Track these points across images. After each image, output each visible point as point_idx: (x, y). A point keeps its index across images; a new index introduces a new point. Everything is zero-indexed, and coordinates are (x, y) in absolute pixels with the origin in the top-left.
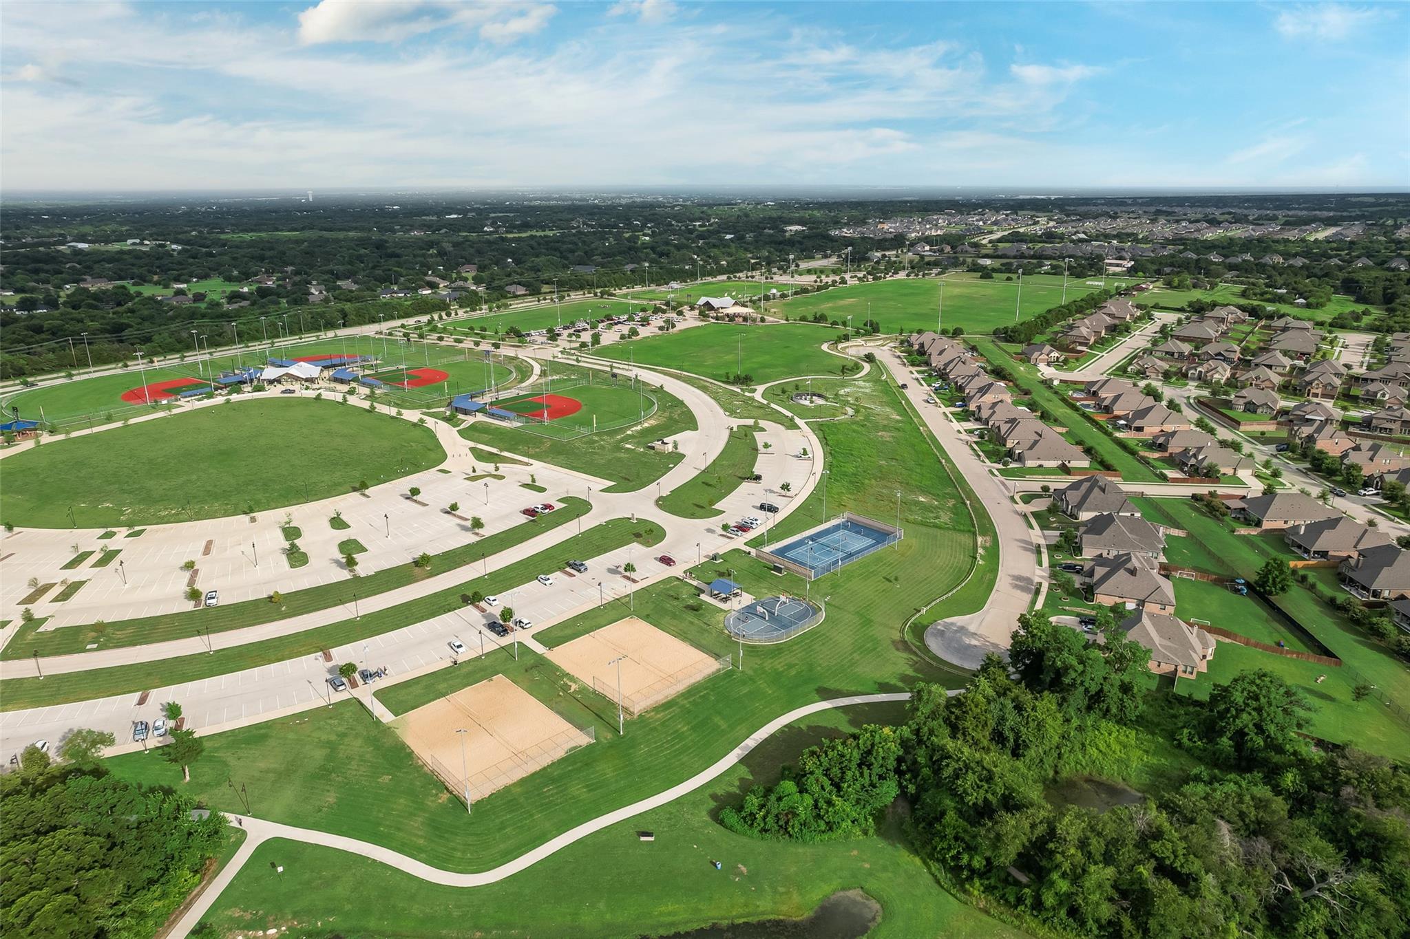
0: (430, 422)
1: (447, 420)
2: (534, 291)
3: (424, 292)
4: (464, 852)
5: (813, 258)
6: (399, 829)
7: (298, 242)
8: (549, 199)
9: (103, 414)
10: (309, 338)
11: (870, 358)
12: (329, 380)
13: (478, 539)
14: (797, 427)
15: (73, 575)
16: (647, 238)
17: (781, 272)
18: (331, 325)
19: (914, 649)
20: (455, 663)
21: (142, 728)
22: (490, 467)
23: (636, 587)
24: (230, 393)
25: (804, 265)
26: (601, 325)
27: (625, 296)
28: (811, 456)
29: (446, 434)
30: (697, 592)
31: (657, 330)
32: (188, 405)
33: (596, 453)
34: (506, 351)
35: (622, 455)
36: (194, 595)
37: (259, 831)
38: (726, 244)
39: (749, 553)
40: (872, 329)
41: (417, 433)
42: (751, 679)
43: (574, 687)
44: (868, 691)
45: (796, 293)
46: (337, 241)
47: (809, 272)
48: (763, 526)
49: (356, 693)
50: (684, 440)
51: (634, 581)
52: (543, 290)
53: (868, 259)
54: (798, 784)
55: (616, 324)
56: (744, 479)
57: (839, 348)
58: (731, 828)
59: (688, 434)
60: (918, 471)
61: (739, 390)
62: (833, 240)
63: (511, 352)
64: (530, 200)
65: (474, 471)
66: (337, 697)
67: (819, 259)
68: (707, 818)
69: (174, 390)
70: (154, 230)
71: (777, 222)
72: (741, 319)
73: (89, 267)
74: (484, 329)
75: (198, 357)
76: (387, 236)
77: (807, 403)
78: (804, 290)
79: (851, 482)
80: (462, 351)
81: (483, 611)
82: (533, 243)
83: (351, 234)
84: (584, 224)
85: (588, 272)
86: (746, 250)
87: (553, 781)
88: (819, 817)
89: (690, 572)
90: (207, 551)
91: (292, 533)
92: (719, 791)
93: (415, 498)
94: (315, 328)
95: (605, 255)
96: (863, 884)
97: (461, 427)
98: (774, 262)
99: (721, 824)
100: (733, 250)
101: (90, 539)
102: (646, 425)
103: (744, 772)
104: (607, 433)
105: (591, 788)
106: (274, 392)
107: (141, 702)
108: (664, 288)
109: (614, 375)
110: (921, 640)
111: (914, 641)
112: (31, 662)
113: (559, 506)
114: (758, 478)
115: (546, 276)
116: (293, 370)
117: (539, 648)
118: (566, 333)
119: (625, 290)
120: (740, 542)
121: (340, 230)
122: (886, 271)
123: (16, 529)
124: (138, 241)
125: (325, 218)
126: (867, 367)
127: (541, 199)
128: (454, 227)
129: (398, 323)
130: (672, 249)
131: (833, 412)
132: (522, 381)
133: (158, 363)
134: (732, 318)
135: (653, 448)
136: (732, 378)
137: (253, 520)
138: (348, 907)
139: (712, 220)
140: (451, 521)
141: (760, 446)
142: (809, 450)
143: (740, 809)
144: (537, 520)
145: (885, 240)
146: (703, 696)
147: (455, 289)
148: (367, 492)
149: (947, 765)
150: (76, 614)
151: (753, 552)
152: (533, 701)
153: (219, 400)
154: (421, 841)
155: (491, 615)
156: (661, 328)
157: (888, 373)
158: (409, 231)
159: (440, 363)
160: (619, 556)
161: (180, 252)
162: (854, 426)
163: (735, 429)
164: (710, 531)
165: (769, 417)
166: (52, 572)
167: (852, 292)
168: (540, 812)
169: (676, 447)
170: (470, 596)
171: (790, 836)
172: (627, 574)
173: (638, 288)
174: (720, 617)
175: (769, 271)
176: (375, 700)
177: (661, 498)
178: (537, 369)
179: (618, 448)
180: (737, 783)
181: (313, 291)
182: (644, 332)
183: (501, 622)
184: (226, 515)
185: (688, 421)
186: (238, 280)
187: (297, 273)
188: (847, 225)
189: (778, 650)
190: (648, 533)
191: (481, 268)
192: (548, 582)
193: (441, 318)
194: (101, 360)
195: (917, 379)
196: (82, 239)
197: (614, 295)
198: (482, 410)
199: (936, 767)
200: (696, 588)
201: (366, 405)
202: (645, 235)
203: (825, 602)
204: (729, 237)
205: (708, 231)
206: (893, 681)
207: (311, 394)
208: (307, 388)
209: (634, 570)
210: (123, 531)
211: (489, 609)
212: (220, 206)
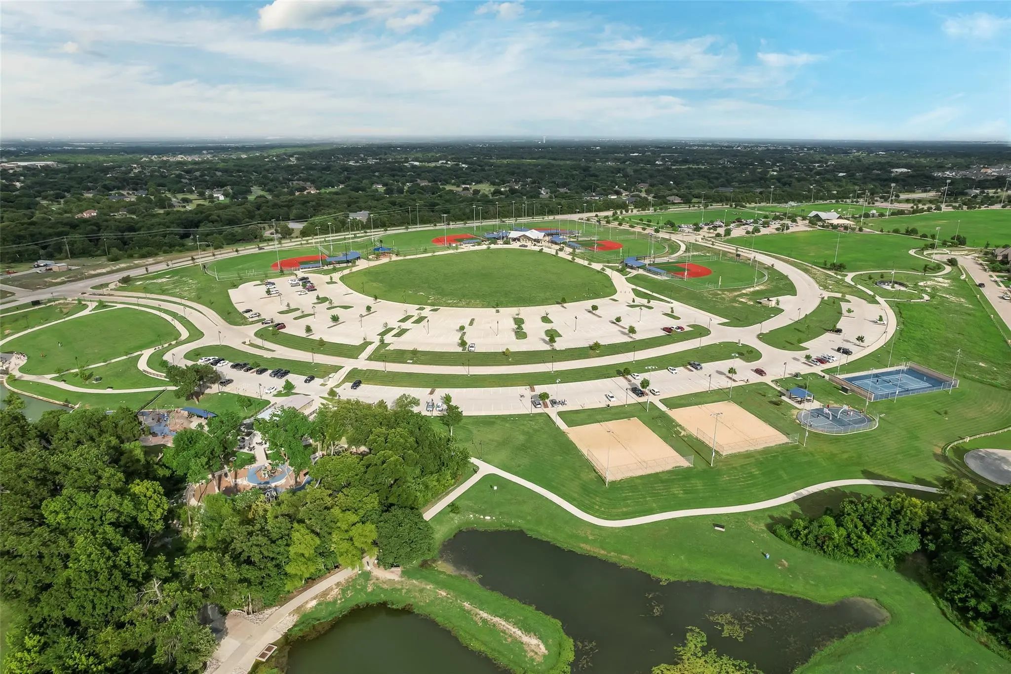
0: (608, 272)
1: (618, 271)
2: (687, 201)
3: (612, 197)
4: (600, 506)
5: (914, 192)
6: (564, 486)
7: (536, 165)
8: (704, 146)
9: (422, 249)
10: (538, 219)
11: (952, 262)
12: (548, 242)
13: (631, 340)
14: (878, 303)
15: (404, 326)
16: (775, 173)
17: (882, 200)
18: (551, 212)
19: (953, 462)
20: (608, 406)
21: (431, 405)
22: (645, 301)
23: (734, 384)
24: (490, 244)
25: (903, 196)
26: (732, 225)
27: (754, 208)
28: (885, 323)
29: (618, 279)
30: (779, 394)
31: (774, 231)
32: (467, 248)
33: (718, 302)
34: (662, 235)
35: (737, 305)
36: (463, 344)
37: (485, 469)
38: (839, 179)
39: (824, 377)
40: (959, 242)
41: (599, 276)
42: (811, 454)
43: (683, 433)
44: (906, 481)
45: (893, 214)
46: (559, 166)
47: (907, 201)
48: (838, 362)
49: (546, 410)
50: (785, 301)
51: (734, 380)
52: (693, 201)
53: (966, 194)
54: (836, 521)
55: (744, 225)
56: (828, 330)
57: (925, 253)
58: (780, 537)
59: (788, 297)
60: (982, 344)
61: (833, 274)
62: (934, 179)
63: (667, 236)
64: (691, 146)
65: (634, 301)
66: (536, 411)
67: (919, 193)
68: (764, 528)
69: (460, 240)
70: (453, 156)
71: (885, 166)
72: (842, 229)
73: (418, 175)
74: (649, 221)
75: (475, 224)
76: (591, 164)
77: (889, 288)
78: (901, 212)
79: (917, 344)
80: (634, 233)
81: (630, 381)
82: (689, 172)
83: (568, 162)
84: (728, 162)
85: (728, 191)
86: (855, 184)
87: (662, 482)
88: (850, 545)
89: (776, 381)
90: (471, 323)
91: (519, 322)
92: (776, 514)
93: (594, 312)
94: (542, 213)
95: (741, 182)
96: (878, 597)
97: (628, 276)
98: (877, 193)
99: (773, 533)
100: (844, 184)
101: (412, 309)
102: (757, 288)
103: (797, 508)
104: (728, 290)
105: (686, 492)
106: (515, 245)
107: (431, 393)
108: (783, 205)
109: (738, 255)
110: (961, 458)
111: (954, 458)
112: (382, 364)
113: (687, 329)
114: (839, 331)
115: (696, 192)
116: (528, 234)
117: (663, 408)
118: (706, 227)
119: (753, 205)
120: (818, 369)
121: (561, 160)
122: (982, 203)
123: (378, 300)
124: (444, 162)
125: (553, 153)
126: (948, 269)
127: (698, 146)
128: (635, 161)
129: (594, 214)
130: (793, 180)
131: (911, 296)
132: (673, 253)
133: (452, 226)
134: (835, 227)
135: (760, 303)
136: (828, 266)
137: (498, 311)
138: (529, 518)
139: (829, 163)
140: (615, 328)
141: (844, 311)
142: (884, 318)
143: (789, 527)
144: (671, 335)
145: (987, 180)
146: (774, 456)
147: (632, 196)
148: (565, 305)
149: (967, 534)
150: (405, 343)
151: (827, 377)
152: (655, 437)
153: (484, 247)
154: (576, 495)
155: (634, 384)
156: (778, 229)
157: (967, 274)
158: (606, 161)
159: (619, 238)
160: (724, 365)
161: (466, 168)
162: (928, 308)
163: (826, 298)
164: (795, 359)
165: (855, 294)
166: (394, 323)
167: (946, 216)
168: (650, 497)
169: (778, 303)
170: (623, 371)
171: (825, 552)
172: (730, 375)
173: (763, 204)
174: (795, 412)
175: (872, 199)
176: (558, 417)
177: (761, 334)
178: (683, 247)
179: (734, 300)
180: (790, 513)
181: (542, 192)
182: (764, 231)
183: (640, 388)
184: (483, 307)
185: (790, 289)
186: (499, 184)
187: (533, 182)
188: (949, 169)
189: (836, 440)
190: (749, 354)
191: (652, 185)
192: (674, 372)
193: (621, 213)
194: (423, 222)
195: (996, 282)
196: (416, 160)
197: (745, 207)
198: (643, 267)
199: (956, 535)
200: (779, 392)
201: (570, 258)
202: (773, 171)
203: (880, 417)
204: (841, 174)
205: (825, 170)
206: (929, 479)
207: (537, 248)
208: (535, 245)
209: (735, 373)
210: (429, 308)
211: (633, 381)
212: (490, 144)
